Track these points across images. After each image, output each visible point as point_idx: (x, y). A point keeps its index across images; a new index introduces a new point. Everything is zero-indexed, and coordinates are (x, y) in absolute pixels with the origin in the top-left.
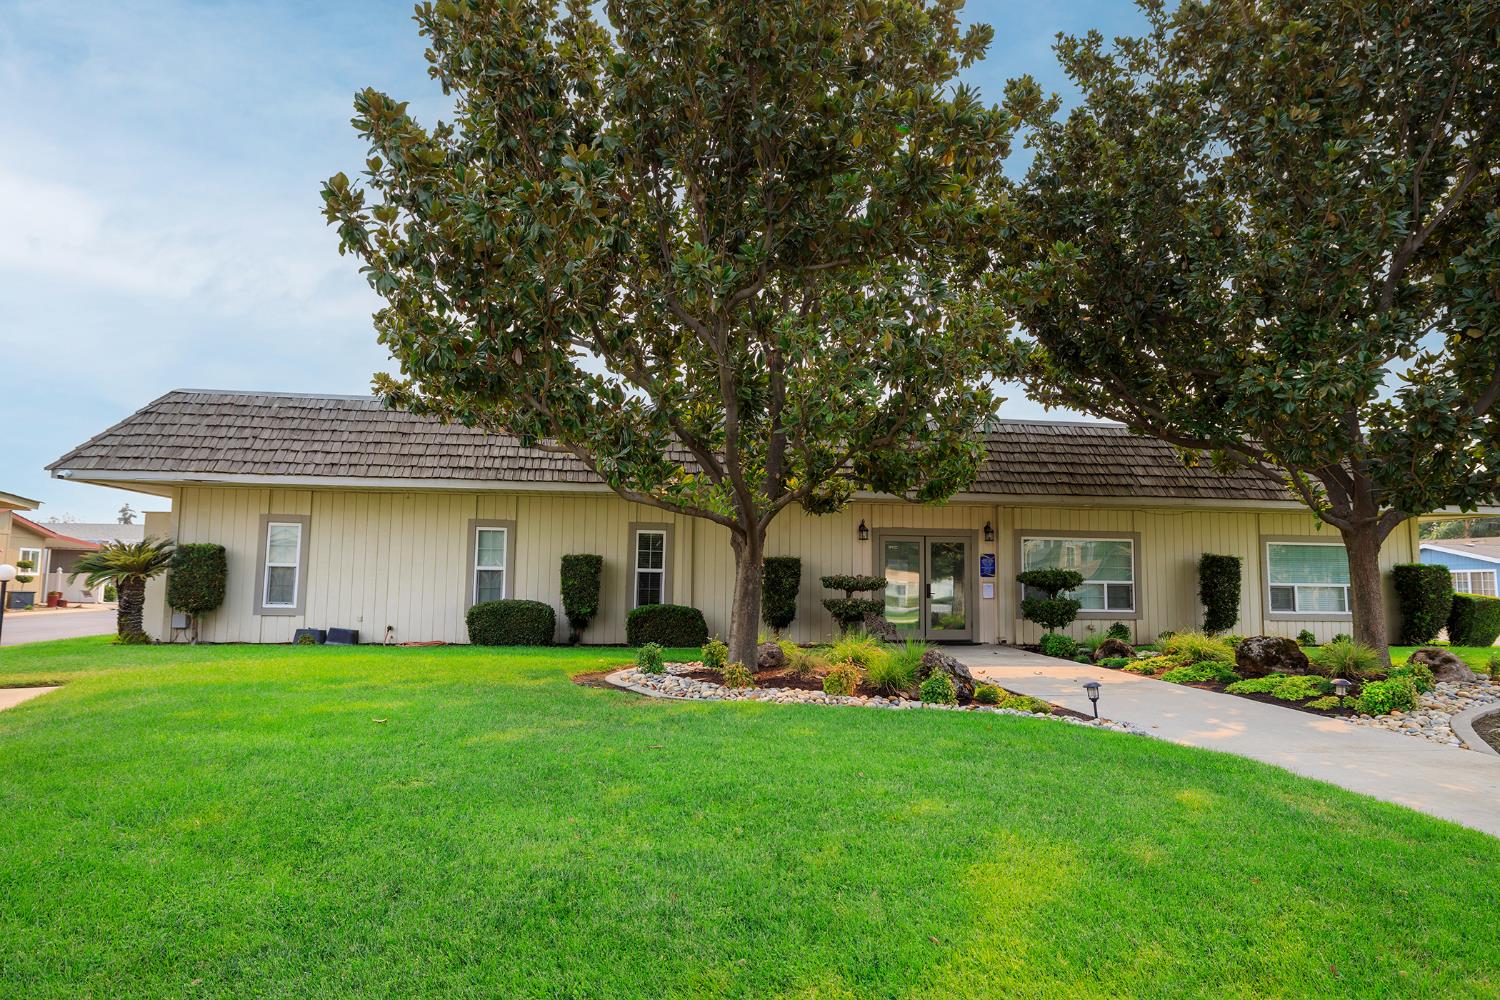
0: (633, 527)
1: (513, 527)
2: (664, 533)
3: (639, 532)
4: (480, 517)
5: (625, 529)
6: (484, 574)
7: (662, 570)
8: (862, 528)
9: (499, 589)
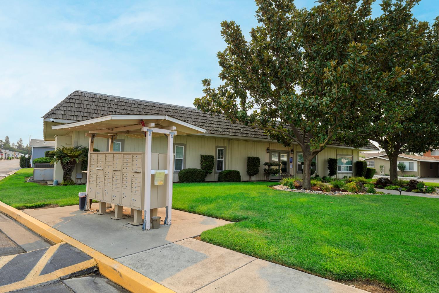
0: (217, 147)
1: (185, 145)
2: (224, 149)
3: (218, 148)
4: (176, 142)
5: (214, 147)
6: (177, 160)
7: (223, 160)
8: (267, 150)
9: (181, 165)
